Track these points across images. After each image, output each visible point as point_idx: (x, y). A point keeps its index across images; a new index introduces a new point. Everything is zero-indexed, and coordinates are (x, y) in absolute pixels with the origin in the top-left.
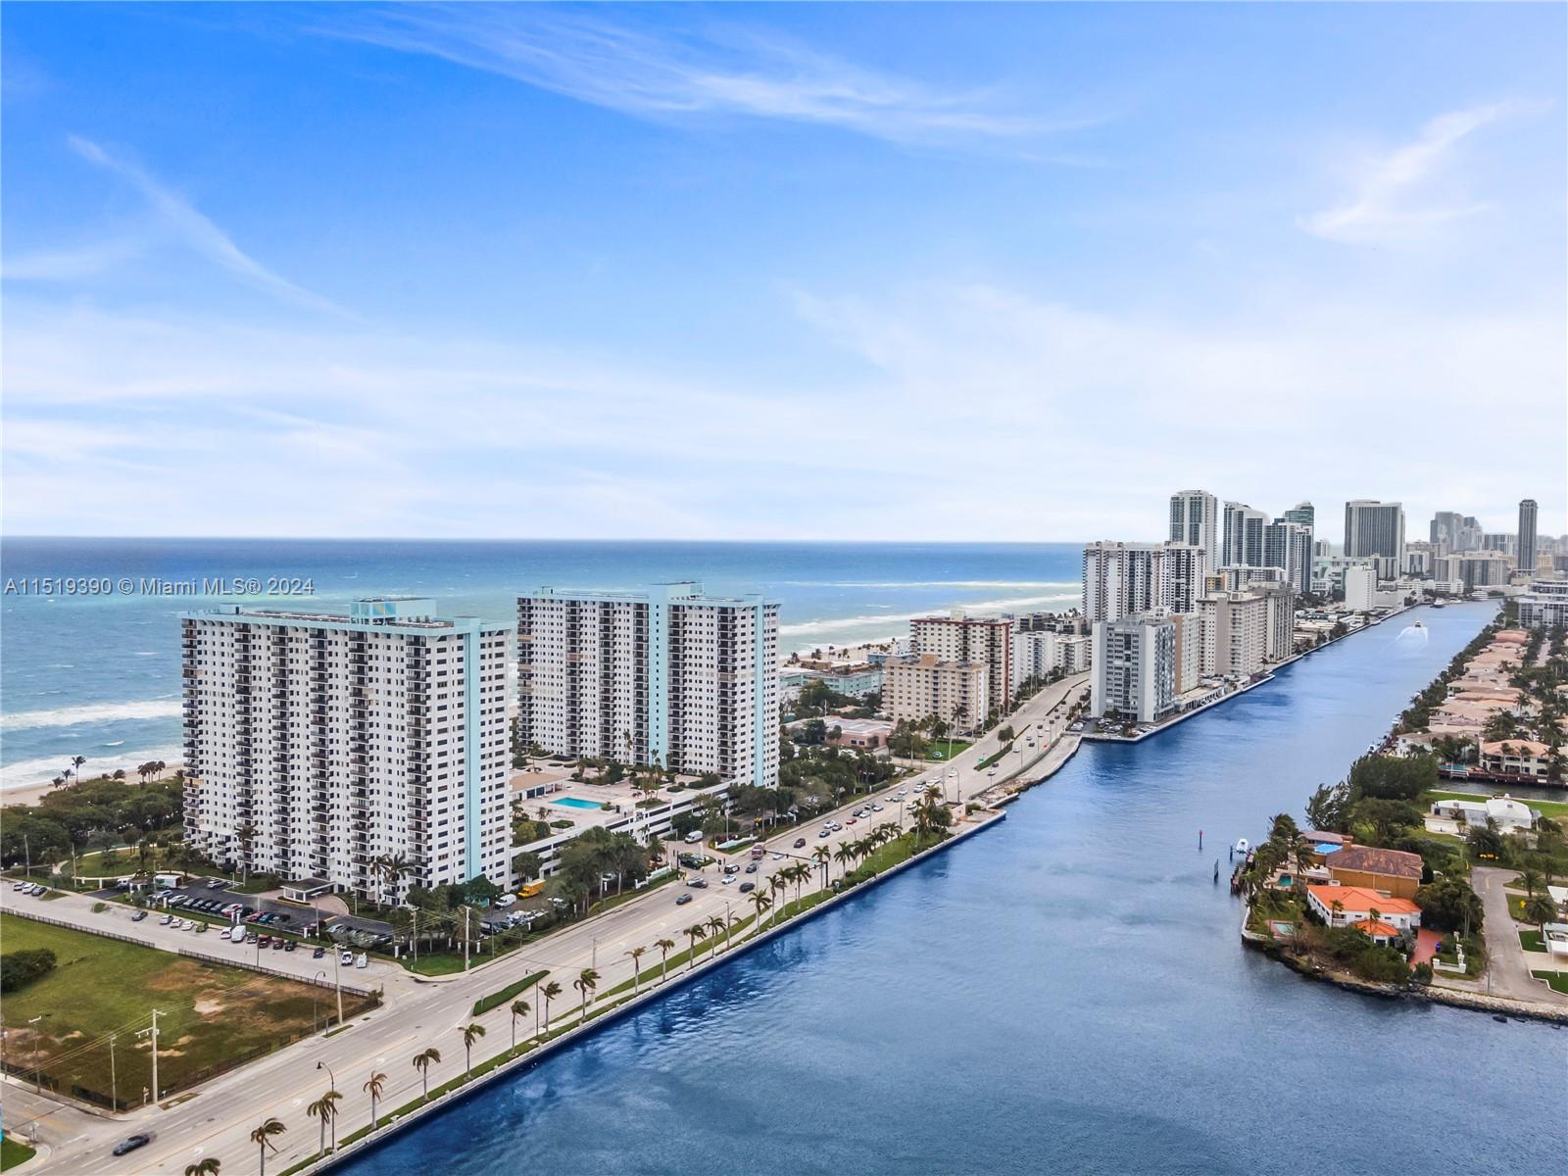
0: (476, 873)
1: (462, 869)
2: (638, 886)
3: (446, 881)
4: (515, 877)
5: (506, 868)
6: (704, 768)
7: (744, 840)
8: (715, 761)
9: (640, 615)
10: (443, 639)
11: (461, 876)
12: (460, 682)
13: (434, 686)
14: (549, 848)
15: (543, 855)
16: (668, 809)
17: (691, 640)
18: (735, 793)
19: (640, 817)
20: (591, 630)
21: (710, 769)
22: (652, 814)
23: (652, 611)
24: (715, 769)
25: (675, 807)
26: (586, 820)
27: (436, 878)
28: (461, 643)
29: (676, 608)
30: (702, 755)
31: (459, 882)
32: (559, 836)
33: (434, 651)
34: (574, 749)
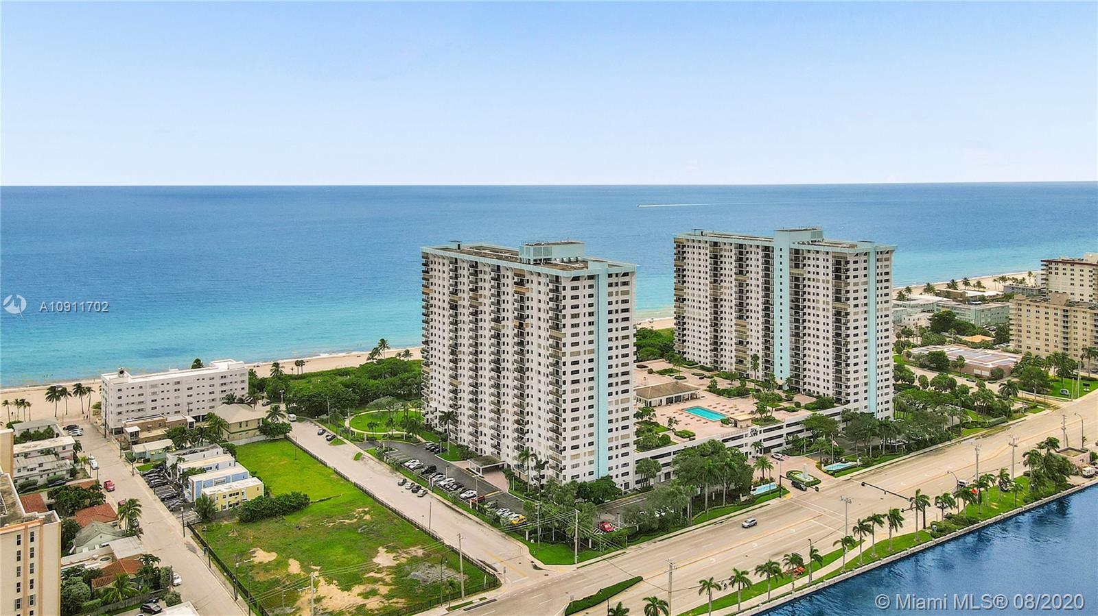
0: (604, 473)
1: (593, 468)
2: (743, 499)
3: (578, 476)
4: (638, 477)
5: (631, 469)
6: (822, 391)
7: (850, 464)
8: (831, 385)
9: (767, 256)
10: (576, 279)
11: (591, 473)
12: (591, 314)
13: (568, 316)
14: (669, 454)
15: (661, 461)
16: (781, 428)
17: (809, 279)
18: (848, 417)
19: (755, 433)
20: (729, 266)
21: (825, 391)
22: (765, 431)
23: (777, 253)
24: (831, 393)
25: (788, 426)
26: (707, 432)
27: (569, 473)
28: (591, 282)
29: (797, 251)
30: (820, 378)
31: (588, 479)
32: (681, 444)
33: (568, 288)
34: (716, 362)
